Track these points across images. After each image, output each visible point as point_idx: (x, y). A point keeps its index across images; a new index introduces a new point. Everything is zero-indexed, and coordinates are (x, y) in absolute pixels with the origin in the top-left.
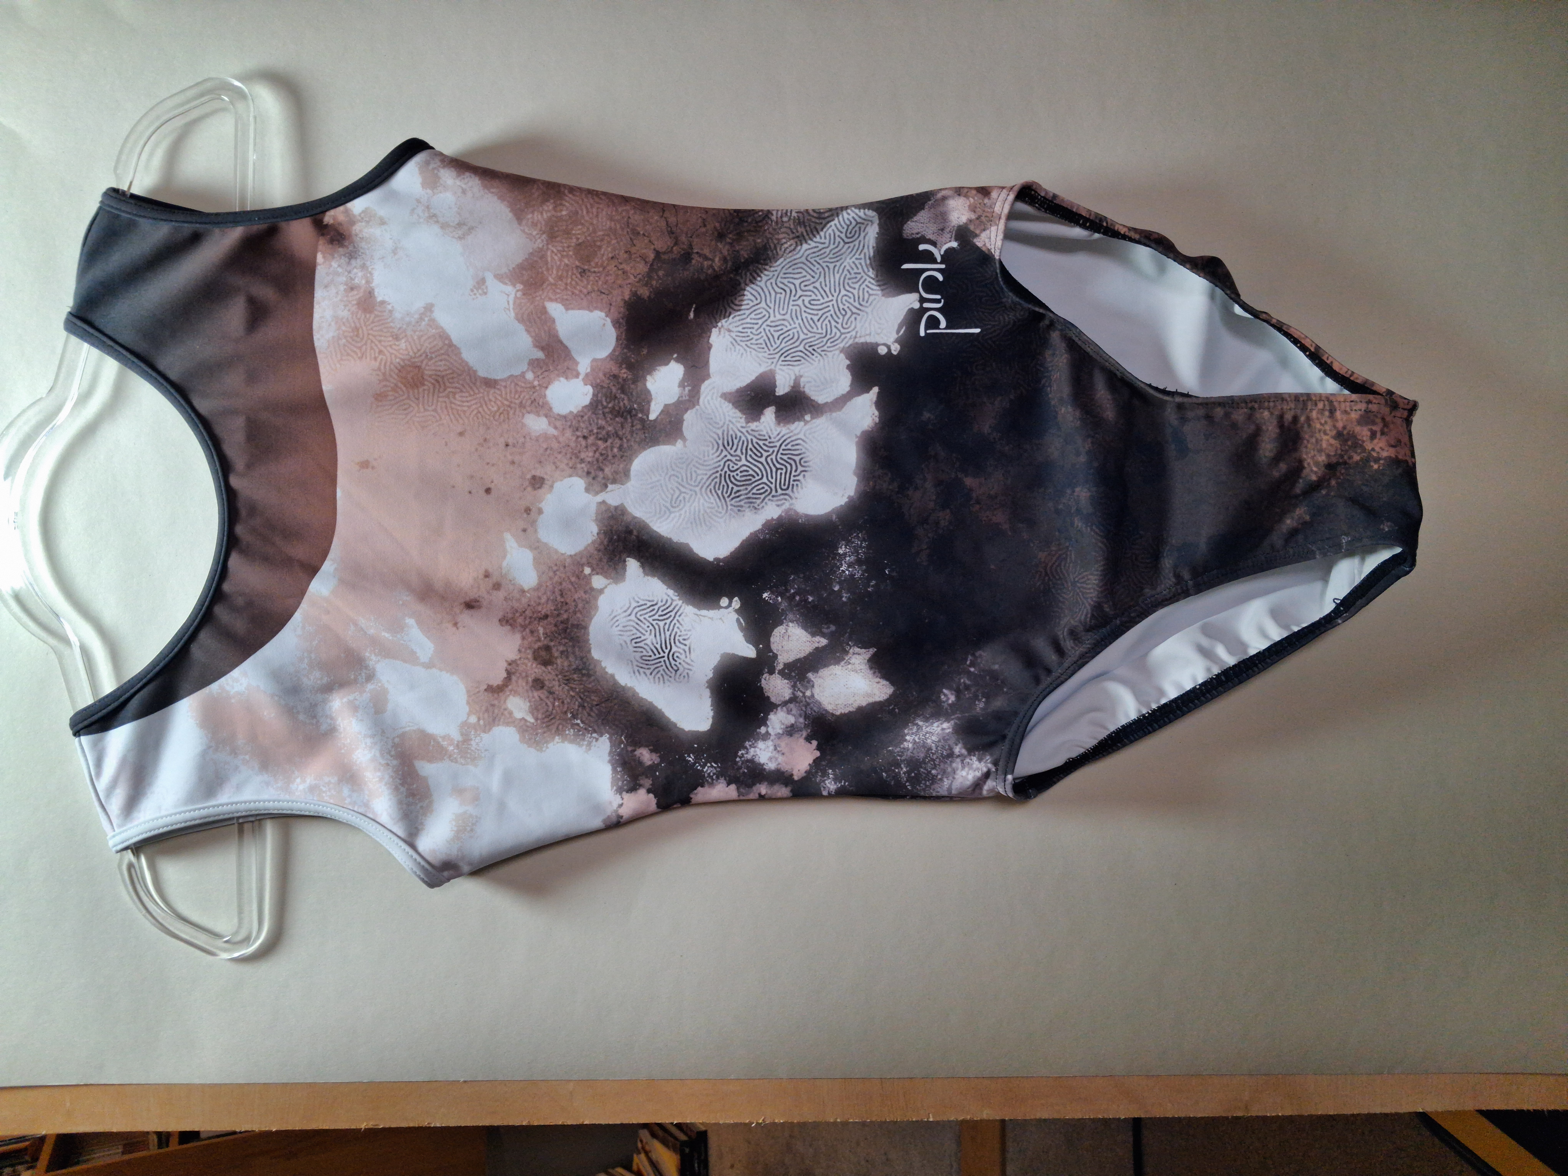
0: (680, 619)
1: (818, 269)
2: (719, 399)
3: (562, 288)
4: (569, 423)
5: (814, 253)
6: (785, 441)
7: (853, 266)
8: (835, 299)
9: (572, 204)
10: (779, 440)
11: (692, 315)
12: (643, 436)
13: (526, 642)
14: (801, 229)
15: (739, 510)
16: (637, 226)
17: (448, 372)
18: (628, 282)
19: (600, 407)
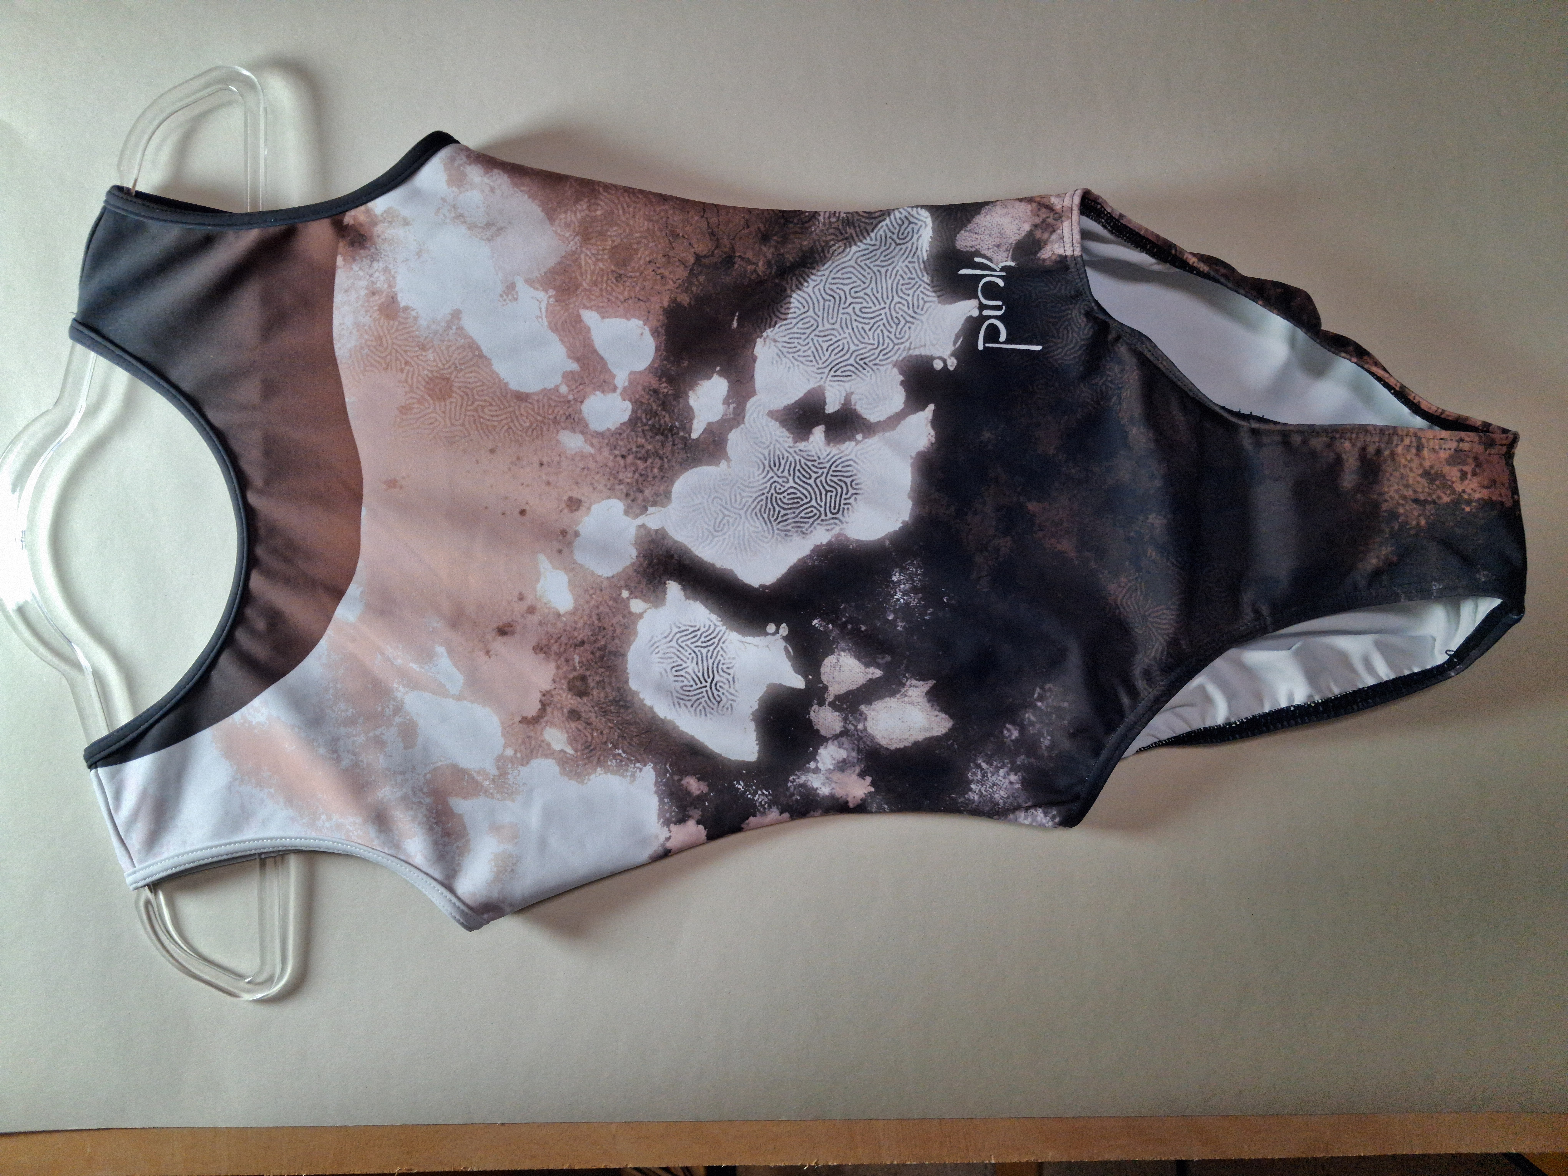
0: (724, 646)
1: (868, 274)
2: (766, 417)
3: (597, 294)
4: (606, 441)
5: (864, 255)
6: (835, 462)
7: (906, 270)
8: (887, 306)
9: (606, 204)
10: (829, 461)
11: (735, 324)
12: (685, 456)
13: (560, 672)
14: (850, 230)
15: (786, 535)
16: (677, 226)
17: (478, 384)
18: (667, 287)
19: (639, 424)
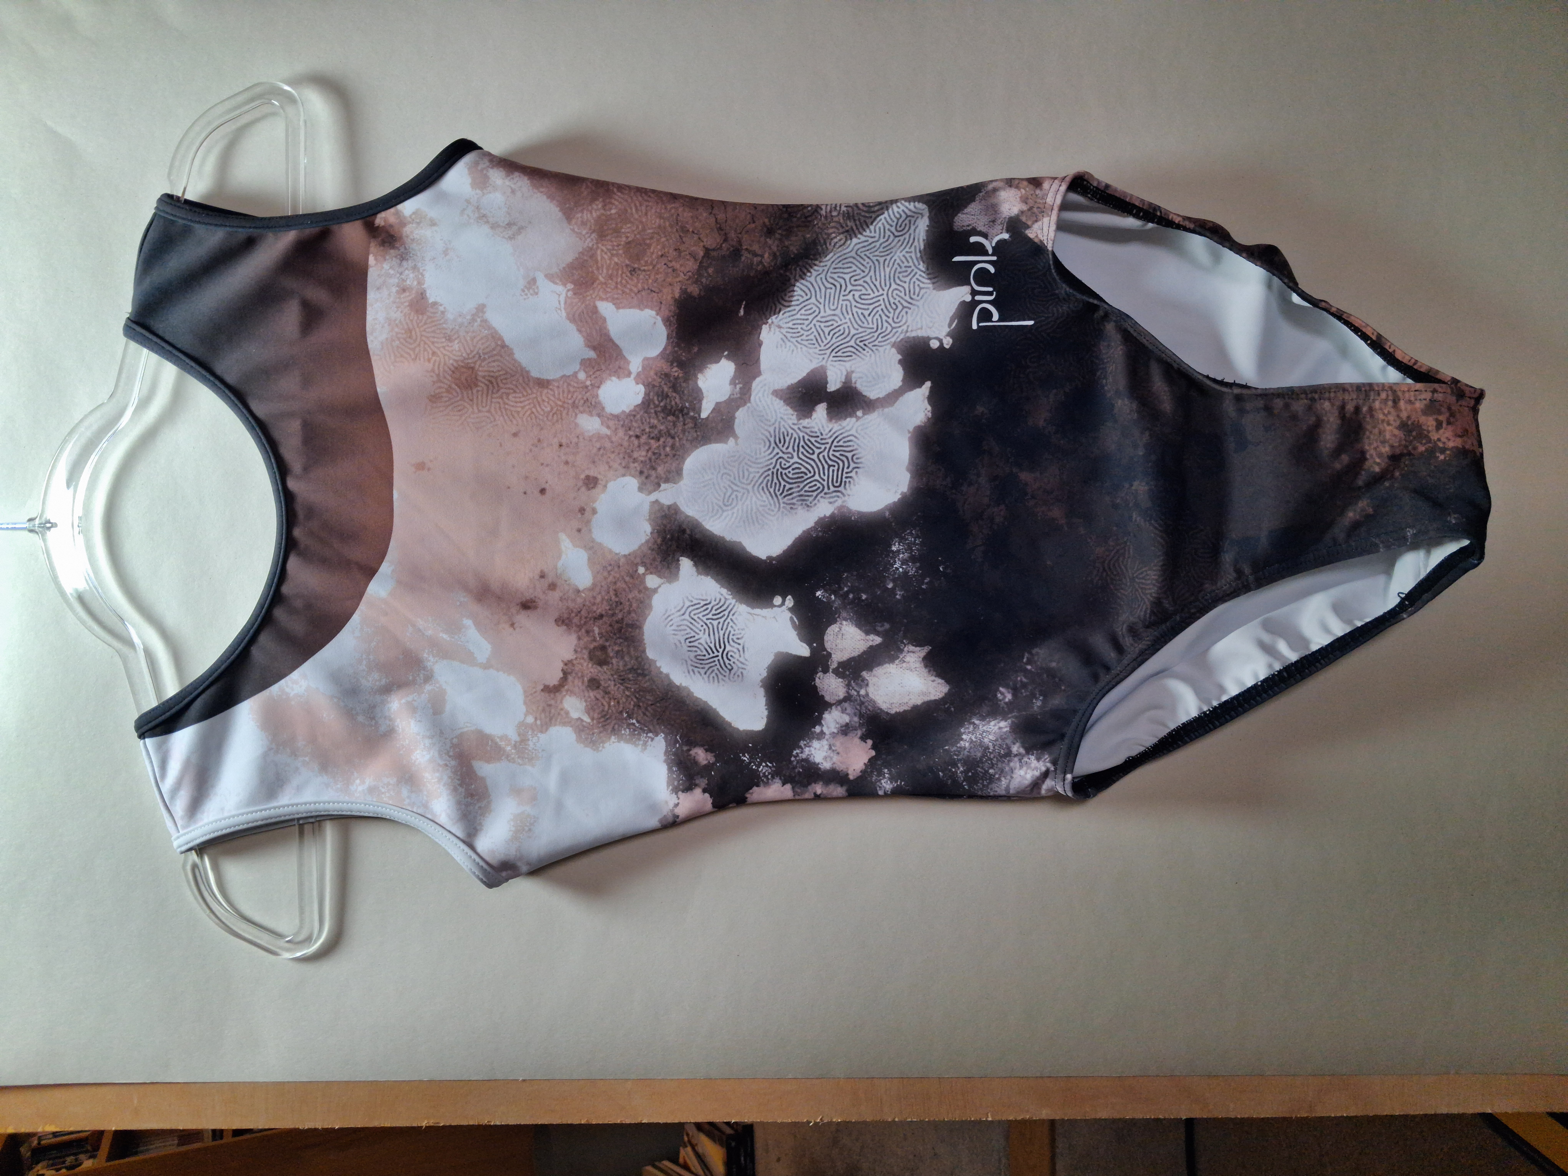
0: (734, 618)
1: (868, 263)
2: (771, 396)
3: (613, 287)
4: (622, 423)
5: (864, 247)
6: (836, 437)
7: (904, 259)
8: (885, 293)
9: (620, 203)
10: (831, 437)
11: (742, 312)
12: (695, 435)
13: (582, 642)
14: (851, 224)
15: (791, 508)
16: (687, 223)
17: (501, 373)
18: (678, 280)
19: (652, 406)
